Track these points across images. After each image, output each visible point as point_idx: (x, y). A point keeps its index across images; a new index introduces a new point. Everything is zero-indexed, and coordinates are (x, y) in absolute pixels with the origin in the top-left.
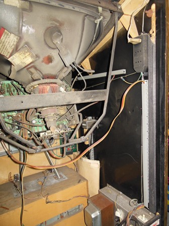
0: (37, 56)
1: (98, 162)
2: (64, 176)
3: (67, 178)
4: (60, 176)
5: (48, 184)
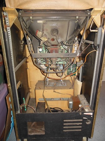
0: (49, 38)
1: (81, 83)
2: (65, 84)
3: (66, 86)
4: (64, 84)
5: (58, 85)
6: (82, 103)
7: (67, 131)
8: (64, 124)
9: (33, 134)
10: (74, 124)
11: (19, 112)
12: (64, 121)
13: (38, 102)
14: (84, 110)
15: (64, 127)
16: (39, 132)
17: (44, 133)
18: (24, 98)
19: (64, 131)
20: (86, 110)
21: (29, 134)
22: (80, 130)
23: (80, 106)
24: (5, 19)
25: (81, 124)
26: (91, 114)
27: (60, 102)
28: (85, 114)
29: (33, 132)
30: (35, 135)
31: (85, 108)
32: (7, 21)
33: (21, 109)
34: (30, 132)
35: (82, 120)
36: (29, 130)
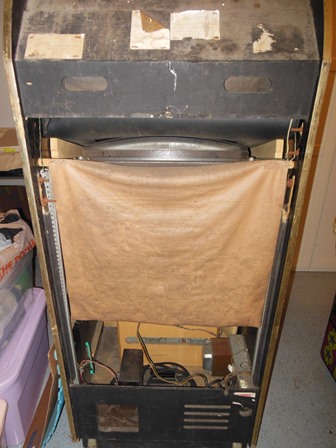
6: (235, 360)
7: (193, 427)
8: (186, 413)
9: (109, 430)
10: (210, 414)
11: (76, 382)
12: (186, 406)
13: (125, 350)
14: (238, 384)
15: (185, 420)
16: (124, 425)
17: (136, 430)
18: (87, 344)
19: (185, 427)
20: (243, 384)
21: (102, 429)
22: (226, 428)
23: (230, 368)
24: (43, 186)
25: (228, 414)
26: (253, 395)
27: (181, 347)
28: (236, 394)
29: (110, 425)
30: (116, 432)
31: (241, 378)
32: (47, 190)
33: (81, 372)
34: (104, 425)
35: (229, 407)
36: (102, 419)
